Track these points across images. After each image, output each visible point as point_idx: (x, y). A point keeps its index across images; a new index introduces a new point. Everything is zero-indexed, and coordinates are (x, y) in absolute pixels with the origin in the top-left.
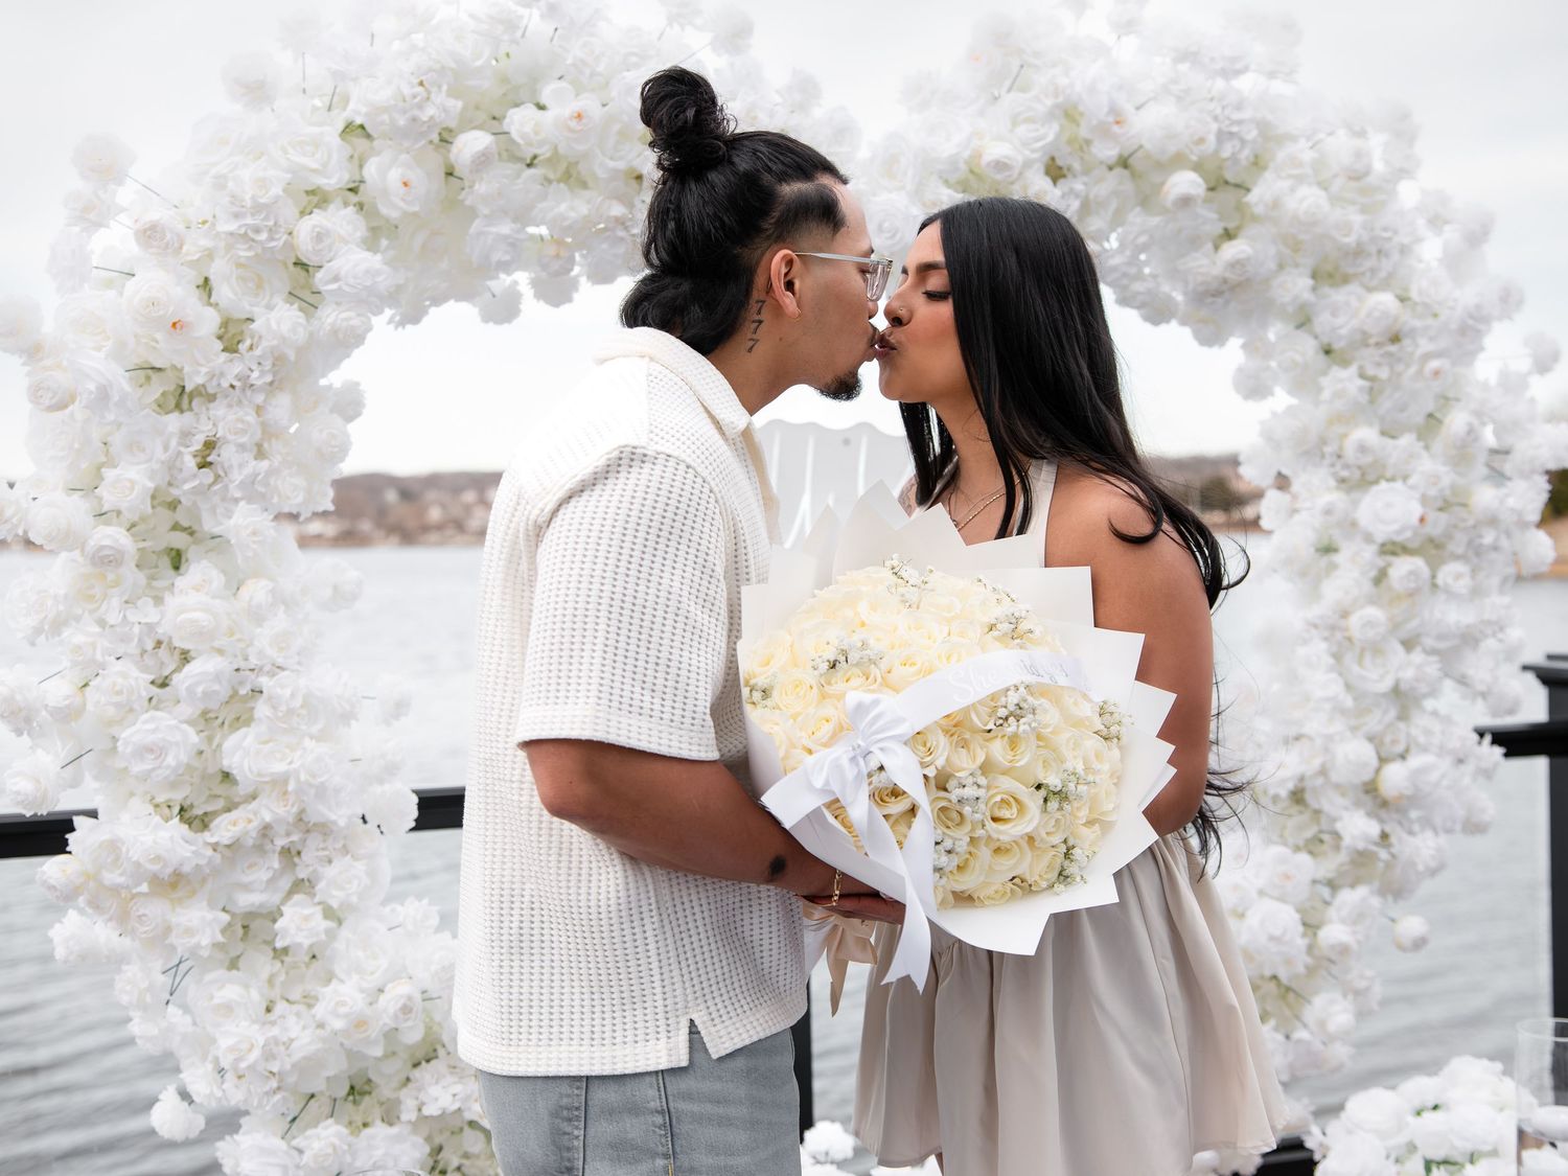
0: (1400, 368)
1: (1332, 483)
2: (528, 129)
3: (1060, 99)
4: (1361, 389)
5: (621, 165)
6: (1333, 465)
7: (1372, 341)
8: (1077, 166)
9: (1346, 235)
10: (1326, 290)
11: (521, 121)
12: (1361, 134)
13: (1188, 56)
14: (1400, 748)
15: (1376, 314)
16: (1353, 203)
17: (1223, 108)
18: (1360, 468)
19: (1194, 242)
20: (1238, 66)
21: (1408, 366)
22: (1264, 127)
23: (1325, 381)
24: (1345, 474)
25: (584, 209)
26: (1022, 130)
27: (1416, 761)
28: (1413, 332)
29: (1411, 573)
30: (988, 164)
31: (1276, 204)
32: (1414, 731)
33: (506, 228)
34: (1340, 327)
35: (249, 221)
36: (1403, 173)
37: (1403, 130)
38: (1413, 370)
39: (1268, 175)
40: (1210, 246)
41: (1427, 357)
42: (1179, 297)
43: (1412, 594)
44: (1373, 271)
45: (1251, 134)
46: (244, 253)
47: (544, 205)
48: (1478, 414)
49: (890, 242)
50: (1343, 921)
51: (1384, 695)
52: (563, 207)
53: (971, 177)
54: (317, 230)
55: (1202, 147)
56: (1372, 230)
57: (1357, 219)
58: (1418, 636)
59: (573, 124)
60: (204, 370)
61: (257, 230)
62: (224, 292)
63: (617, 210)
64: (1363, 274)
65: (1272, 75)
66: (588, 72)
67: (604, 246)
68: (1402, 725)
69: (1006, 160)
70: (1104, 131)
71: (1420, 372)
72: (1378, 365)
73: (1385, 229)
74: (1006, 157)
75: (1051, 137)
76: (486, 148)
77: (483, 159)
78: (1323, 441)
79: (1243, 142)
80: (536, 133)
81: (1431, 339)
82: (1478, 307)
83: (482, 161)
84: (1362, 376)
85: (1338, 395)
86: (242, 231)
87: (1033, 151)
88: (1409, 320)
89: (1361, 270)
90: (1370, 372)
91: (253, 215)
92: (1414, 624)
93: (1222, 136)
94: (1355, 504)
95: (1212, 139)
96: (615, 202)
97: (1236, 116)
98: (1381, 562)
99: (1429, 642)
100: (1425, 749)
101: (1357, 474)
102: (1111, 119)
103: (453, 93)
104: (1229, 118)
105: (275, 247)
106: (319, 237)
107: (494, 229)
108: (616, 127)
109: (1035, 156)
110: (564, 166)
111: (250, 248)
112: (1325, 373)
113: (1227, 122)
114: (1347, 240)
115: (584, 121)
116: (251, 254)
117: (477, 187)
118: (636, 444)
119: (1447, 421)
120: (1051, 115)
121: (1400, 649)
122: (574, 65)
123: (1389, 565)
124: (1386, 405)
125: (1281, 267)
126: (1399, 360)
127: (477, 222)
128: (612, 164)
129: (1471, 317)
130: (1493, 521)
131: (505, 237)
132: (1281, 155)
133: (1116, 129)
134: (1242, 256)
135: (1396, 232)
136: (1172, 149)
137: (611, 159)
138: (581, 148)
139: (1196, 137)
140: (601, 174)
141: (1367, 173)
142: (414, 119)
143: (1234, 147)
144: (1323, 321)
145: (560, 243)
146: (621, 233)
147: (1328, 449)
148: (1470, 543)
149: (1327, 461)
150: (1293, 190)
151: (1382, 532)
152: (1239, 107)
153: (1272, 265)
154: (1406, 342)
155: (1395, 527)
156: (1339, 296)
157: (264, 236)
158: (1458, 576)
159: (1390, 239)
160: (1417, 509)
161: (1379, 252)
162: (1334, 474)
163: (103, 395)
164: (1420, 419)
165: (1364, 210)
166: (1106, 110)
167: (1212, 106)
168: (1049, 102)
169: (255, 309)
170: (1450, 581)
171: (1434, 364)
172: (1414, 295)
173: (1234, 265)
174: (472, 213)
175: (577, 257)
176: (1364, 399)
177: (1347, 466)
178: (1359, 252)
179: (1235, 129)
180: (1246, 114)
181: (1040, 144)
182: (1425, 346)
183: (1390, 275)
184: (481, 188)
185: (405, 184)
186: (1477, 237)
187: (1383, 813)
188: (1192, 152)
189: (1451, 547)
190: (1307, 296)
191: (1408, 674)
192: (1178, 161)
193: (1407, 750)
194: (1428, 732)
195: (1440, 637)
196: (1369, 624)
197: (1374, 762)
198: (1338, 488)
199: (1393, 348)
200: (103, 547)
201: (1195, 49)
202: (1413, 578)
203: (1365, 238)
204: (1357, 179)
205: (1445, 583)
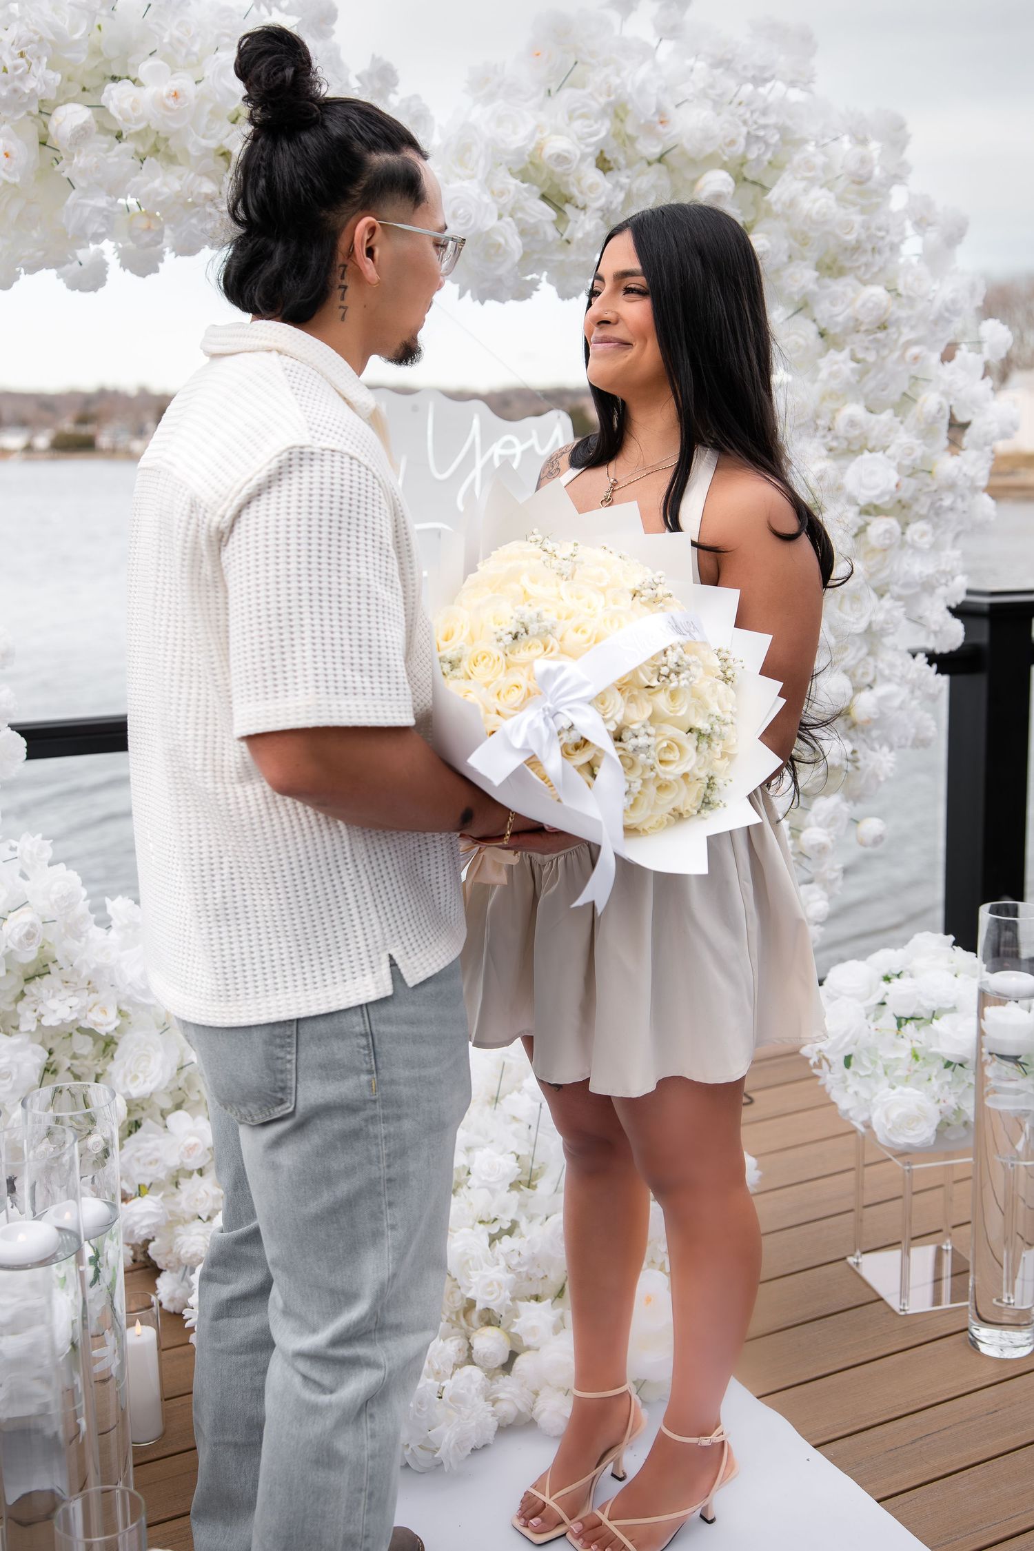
0: (885, 352)
1: (824, 452)
2: (126, 105)
3: (613, 98)
4: (853, 370)
5: (212, 144)
6: (824, 437)
7: (863, 328)
9: (847, 233)
10: (827, 281)
11: (117, 97)
12: (863, 142)
13: (723, 63)
14: (868, 680)
15: (870, 305)
16: (854, 204)
17: (752, 112)
18: (846, 439)
20: (767, 75)
21: (891, 351)
22: (783, 130)
23: (823, 363)
24: (834, 444)
25: (177, 186)
26: (578, 125)
27: (881, 690)
28: (898, 322)
29: (886, 531)
30: (550, 157)
31: (792, 203)
32: (881, 665)
33: (102, 202)
34: (837, 315)
36: (896, 178)
37: (896, 137)
38: (896, 354)
39: (786, 176)
41: (909, 344)
43: (886, 549)
44: (867, 265)
45: (775, 138)
47: (137, 179)
48: (945, 394)
49: (463, 228)
50: (820, 825)
51: (858, 635)
52: (157, 183)
53: (530, 167)
55: (734, 149)
56: (868, 228)
57: (858, 219)
58: (887, 584)
59: (170, 102)
63: (207, 187)
64: (859, 267)
65: (792, 84)
66: (184, 51)
67: (194, 221)
68: (871, 660)
69: (565, 154)
70: (649, 129)
71: (902, 356)
72: (867, 349)
73: (879, 229)
74: (565, 151)
75: (603, 134)
76: (85, 122)
77: (82, 132)
78: (817, 416)
79: (767, 145)
80: (134, 109)
81: (913, 328)
82: (954, 301)
83: (82, 134)
84: (854, 359)
85: (833, 375)
87: (587, 145)
88: (897, 311)
89: (857, 264)
90: (860, 355)
92: (884, 574)
93: (751, 139)
94: (842, 471)
95: (742, 141)
96: (204, 179)
97: (763, 121)
98: (860, 521)
99: (896, 589)
100: (888, 680)
101: (844, 445)
102: (656, 119)
103: (52, 66)
104: (755, 123)
107: (92, 202)
108: (208, 107)
109: (590, 150)
110: (152, 140)
112: (821, 356)
113: (755, 127)
114: (848, 238)
115: (180, 100)
117: (76, 160)
118: (303, 443)
119: (920, 400)
120: (603, 113)
121: (873, 596)
122: (170, 44)
123: (867, 524)
124: (870, 384)
125: (792, 256)
126: (885, 346)
127: (74, 194)
128: (204, 142)
129: (947, 310)
130: (951, 486)
131: (100, 211)
132: (797, 158)
133: (660, 128)
135: (888, 232)
136: (709, 149)
137: (204, 137)
138: (175, 125)
139: (728, 140)
140: (194, 151)
141: (869, 179)
142: (15, 91)
143: (759, 149)
144: (823, 309)
145: (150, 216)
146: (209, 209)
147: (821, 422)
148: (932, 504)
149: (821, 433)
150: (806, 191)
151: (864, 497)
152: (764, 113)
153: (784, 258)
154: (892, 330)
155: (877, 492)
156: (839, 286)
158: (923, 534)
159: (883, 238)
160: (895, 477)
161: (873, 249)
162: (825, 445)
164: (896, 397)
165: (862, 211)
166: (654, 110)
167: (742, 110)
168: (603, 100)
170: (916, 537)
171: (915, 350)
172: (901, 290)
175: (167, 232)
176: (853, 380)
177: (836, 438)
178: (857, 248)
179: (761, 133)
180: (771, 120)
181: (592, 139)
182: (907, 334)
183: (881, 270)
184: (80, 161)
185: (7, 155)
186: (954, 237)
187: (852, 733)
188: (724, 152)
189: (916, 508)
190: (812, 287)
191: (879, 617)
192: (712, 161)
193: (874, 680)
194: (892, 666)
195: (906, 585)
197: (850, 692)
198: (828, 457)
199: (880, 335)
201: (729, 56)
202: (887, 535)
203: (863, 236)
204: (860, 183)
205: (913, 540)
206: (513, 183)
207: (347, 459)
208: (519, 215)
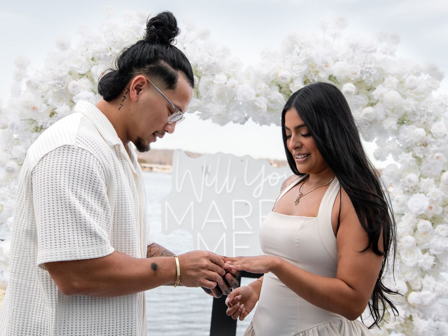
0: (426, 154)
1: (402, 192)
3: (308, 58)
4: (413, 161)
6: (402, 186)
7: (418, 144)
9: (408, 108)
13: (353, 46)
14: (419, 287)
15: (418, 135)
16: (412, 97)
18: (412, 188)
21: (429, 154)
23: (399, 156)
24: (406, 189)
26: (295, 68)
27: (423, 293)
28: (431, 143)
29: (424, 226)
31: (382, 96)
32: (423, 282)
34: (407, 139)
35: (57, 81)
38: (430, 156)
39: (381, 86)
40: (361, 108)
41: (436, 151)
43: (425, 233)
44: (419, 121)
45: (374, 72)
46: (55, 90)
51: (412, 267)
54: (74, 85)
55: (356, 76)
56: (418, 107)
57: (413, 103)
58: (428, 249)
60: (41, 121)
61: (59, 84)
62: (50, 101)
64: (416, 121)
68: (420, 279)
69: (285, 77)
70: (322, 69)
71: (433, 157)
72: (420, 153)
73: (424, 107)
74: (286, 76)
75: (304, 69)
78: (399, 177)
79: (371, 75)
81: (438, 146)
84: (414, 156)
86: (54, 84)
87: (298, 74)
88: (430, 138)
89: (415, 120)
90: (417, 155)
91: (58, 80)
92: (427, 244)
93: (363, 72)
94: (408, 200)
95: (359, 73)
97: (369, 66)
98: (415, 221)
99: (432, 251)
100: (428, 289)
101: (410, 189)
102: (324, 65)
105: (63, 89)
106: (74, 87)
111: (57, 89)
112: (400, 154)
113: (365, 68)
114: (408, 109)
116: (57, 90)
120: (304, 63)
121: (420, 252)
123: (418, 222)
124: (424, 167)
125: (387, 116)
126: (426, 152)
132: (387, 80)
133: (325, 68)
134: (368, 112)
135: (427, 108)
136: (345, 75)
139: (353, 73)
143: (367, 76)
144: (401, 136)
147: (401, 180)
149: (400, 184)
150: (388, 92)
151: (415, 210)
152: (371, 63)
153: (382, 117)
154: (428, 146)
155: (418, 209)
156: (405, 127)
157: (60, 86)
158: (443, 230)
159: (424, 110)
160: (428, 204)
162: (403, 189)
163: (13, 125)
164: (435, 173)
165: (416, 100)
166: (322, 62)
168: (304, 58)
169: (57, 106)
170: (440, 231)
171: (437, 154)
173: (366, 115)
176: (413, 164)
177: (406, 187)
178: (414, 114)
179: (367, 70)
180: (373, 65)
181: (299, 72)
182: (435, 148)
187: (412, 310)
188: (352, 77)
189: (443, 219)
191: (421, 261)
193: (422, 287)
194: (429, 283)
195: (436, 250)
196: (407, 241)
199: (423, 147)
200: (9, 167)
201: (355, 44)
202: (424, 228)
203: (415, 110)
204: (412, 89)
205: (438, 232)
206: (264, 85)
207: (88, 154)
208: (269, 96)
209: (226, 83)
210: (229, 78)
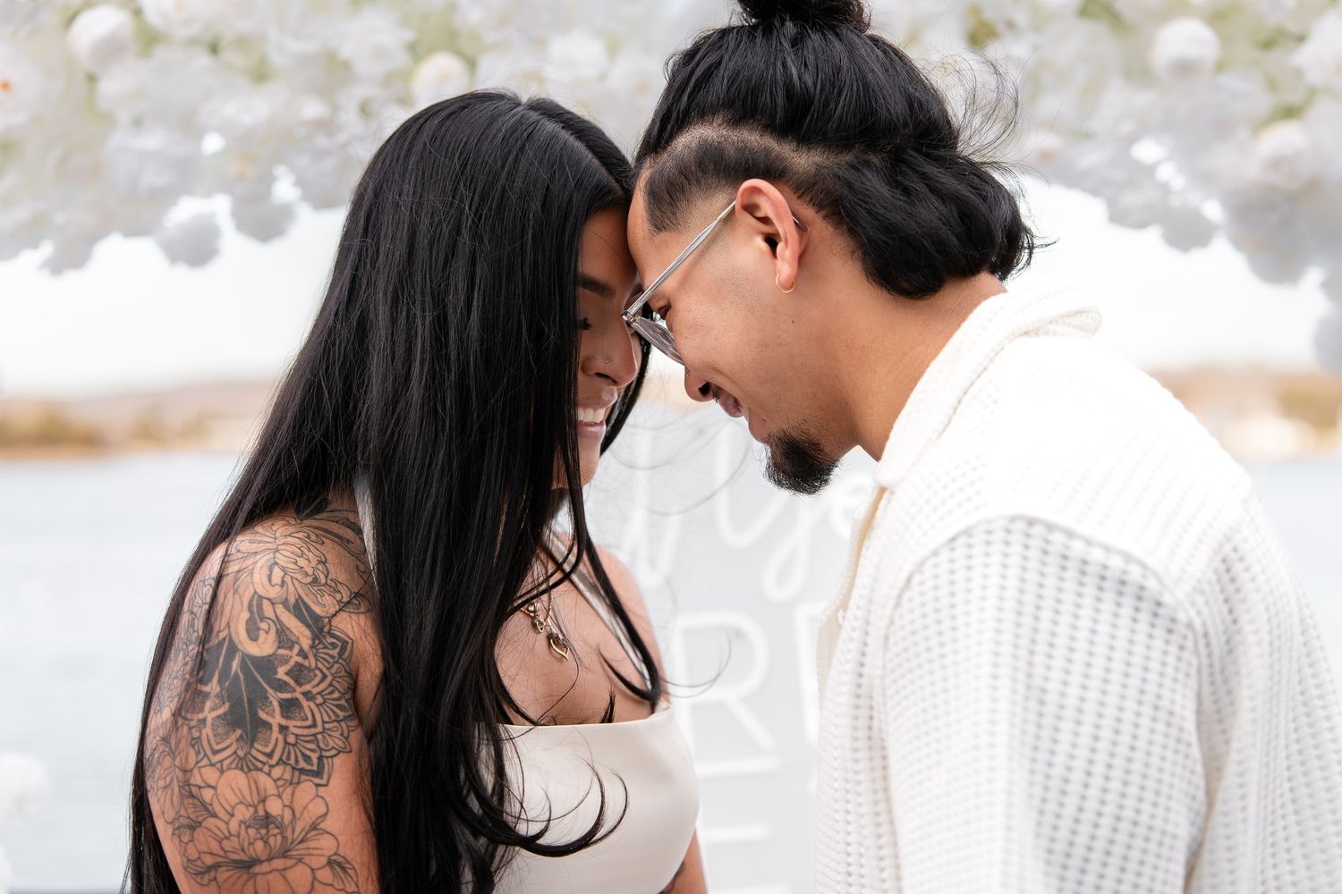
8: (1021, 18)
19: (1222, 128)
40: (1244, 132)
42: (1213, 211)
63: (313, 109)
76: (117, 30)
77: (110, 47)
96: (308, 99)
117: (108, 85)
127: (117, 132)
134: (1287, 150)
137: (295, 39)
140: (284, 60)
146: (322, 142)
173: (1277, 163)
174: (108, 121)
192: (1175, 7)
209: (603, 77)
210: (613, 50)
